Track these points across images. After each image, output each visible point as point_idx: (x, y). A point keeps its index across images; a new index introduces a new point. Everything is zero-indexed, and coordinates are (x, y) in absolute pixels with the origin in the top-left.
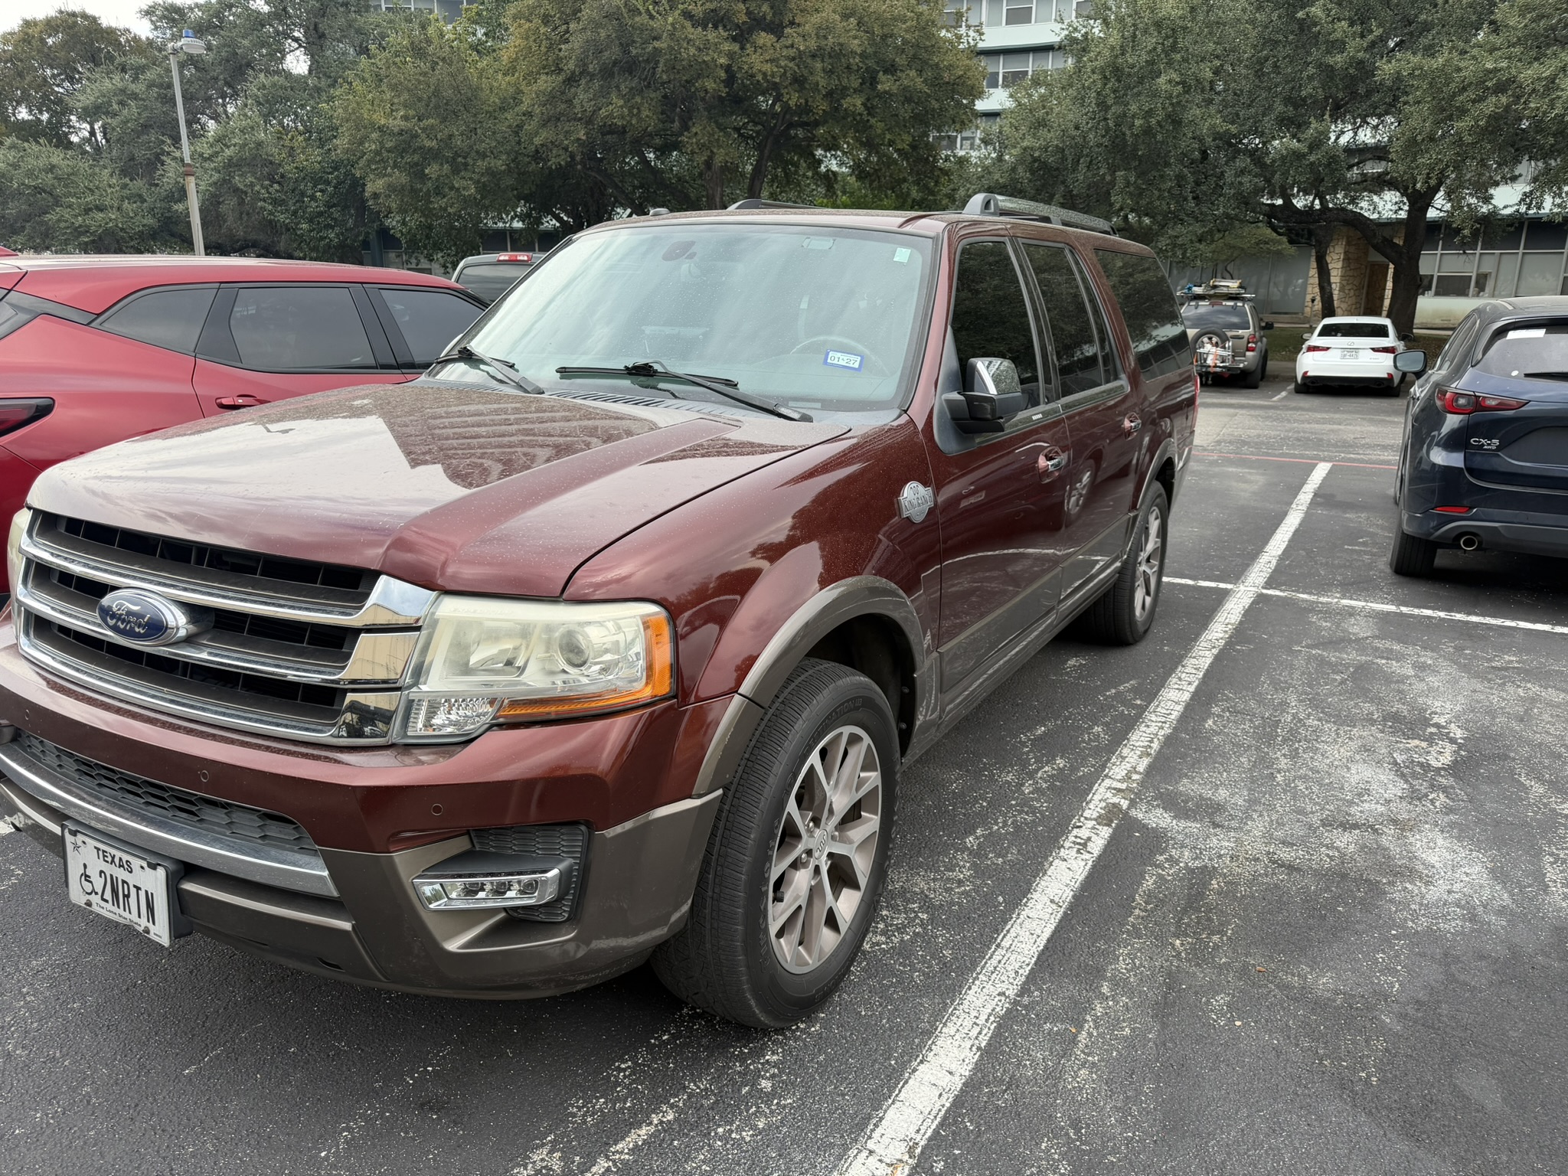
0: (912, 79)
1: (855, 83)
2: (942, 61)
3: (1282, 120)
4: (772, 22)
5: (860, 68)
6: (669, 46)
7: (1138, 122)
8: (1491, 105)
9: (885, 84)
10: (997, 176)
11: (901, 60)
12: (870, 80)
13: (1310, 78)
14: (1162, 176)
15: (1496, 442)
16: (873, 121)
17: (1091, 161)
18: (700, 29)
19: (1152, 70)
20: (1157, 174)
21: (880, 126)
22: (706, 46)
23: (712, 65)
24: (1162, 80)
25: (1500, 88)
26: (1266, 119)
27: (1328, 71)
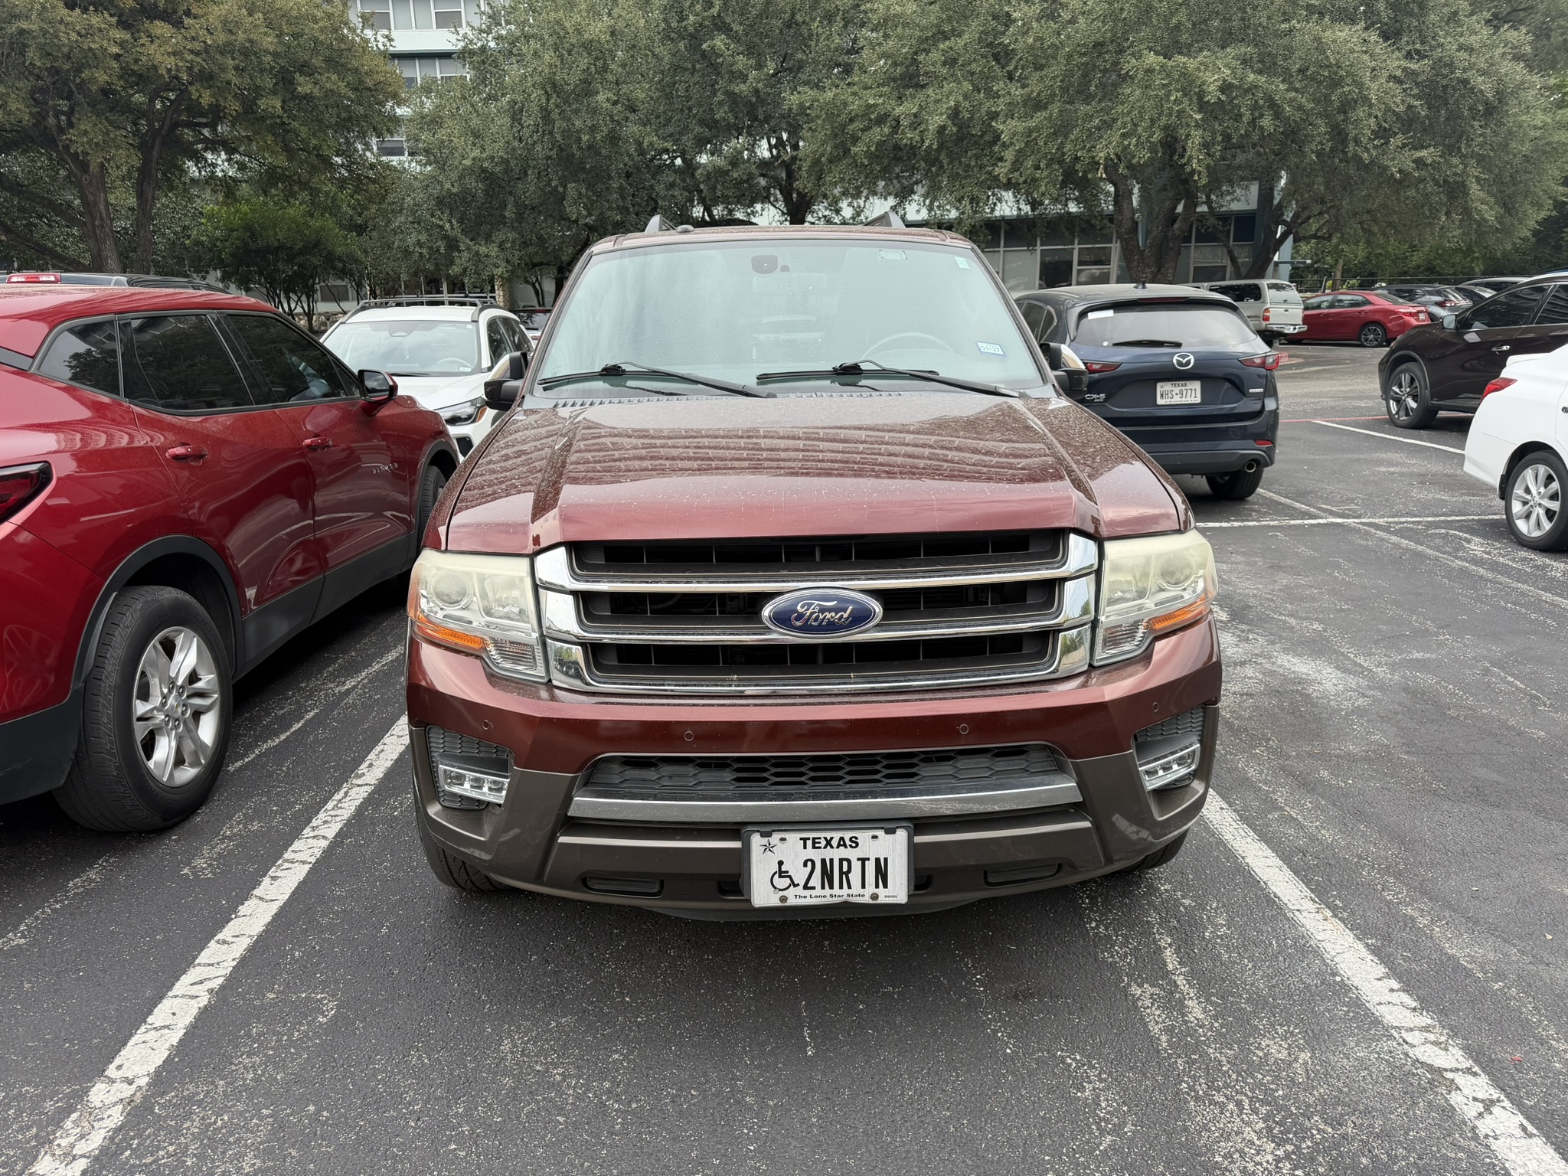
0: (332, 81)
1: (268, 82)
2: (363, 65)
3: (699, 140)
4: (165, 11)
5: (272, 68)
6: (42, 29)
7: (585, 138)
8: (878, 133)
9: (304, 86)
10: (448, 186)
11: (317, 62)
12: (285, 81)
13: (720, 103)
14: (608, 189)
15: (1103, 396)
16: (295, 124)
17: (539, 173)
18: (78, 11)
19: (586, 89)
20: (603, 186)
21: (304, 131)
22: (87, 33)
23: (99, 54)
24: (601, 97)
25: (881, 120)
26: (685, 138)
27: (733, 98)
